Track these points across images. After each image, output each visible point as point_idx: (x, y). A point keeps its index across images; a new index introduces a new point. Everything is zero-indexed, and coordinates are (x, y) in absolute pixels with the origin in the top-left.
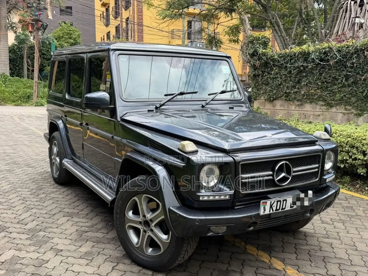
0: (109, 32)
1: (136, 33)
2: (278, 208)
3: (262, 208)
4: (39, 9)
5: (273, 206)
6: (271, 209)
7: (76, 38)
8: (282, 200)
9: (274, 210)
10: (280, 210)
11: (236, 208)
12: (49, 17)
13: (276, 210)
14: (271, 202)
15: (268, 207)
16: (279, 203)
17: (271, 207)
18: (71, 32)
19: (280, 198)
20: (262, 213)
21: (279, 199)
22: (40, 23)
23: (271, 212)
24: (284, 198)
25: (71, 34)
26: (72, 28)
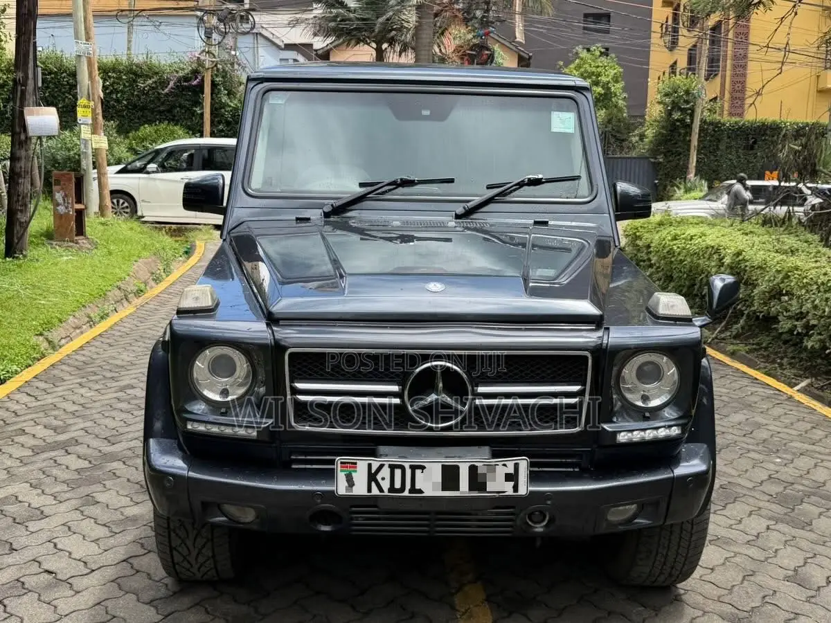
0: (675, 63)
1: (729, 62)
2: (398, 485)
3: (341, 477)
4: (487, 22)
5: (379, 477)
6: (373, 484)
7: (609, 82)
8: (407, 466)
9: (386, 490)
10: (406, 493)
11: (294, 466)
12: (518, 40)
13: (392, 489)
14: (370, 466)
15: (360, 477)
16: (398, 472)
17: (372, 477)
18: (599, 70)
19: (400, 457)
20: (341, 488)
21: (396, 460)
22: (487, 52)
23: (375, 491)
24: (417, 461)
25: (599, 75)
26: (601, 62)
